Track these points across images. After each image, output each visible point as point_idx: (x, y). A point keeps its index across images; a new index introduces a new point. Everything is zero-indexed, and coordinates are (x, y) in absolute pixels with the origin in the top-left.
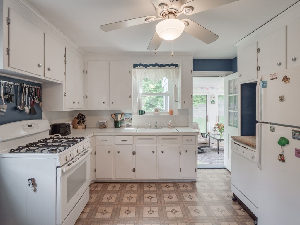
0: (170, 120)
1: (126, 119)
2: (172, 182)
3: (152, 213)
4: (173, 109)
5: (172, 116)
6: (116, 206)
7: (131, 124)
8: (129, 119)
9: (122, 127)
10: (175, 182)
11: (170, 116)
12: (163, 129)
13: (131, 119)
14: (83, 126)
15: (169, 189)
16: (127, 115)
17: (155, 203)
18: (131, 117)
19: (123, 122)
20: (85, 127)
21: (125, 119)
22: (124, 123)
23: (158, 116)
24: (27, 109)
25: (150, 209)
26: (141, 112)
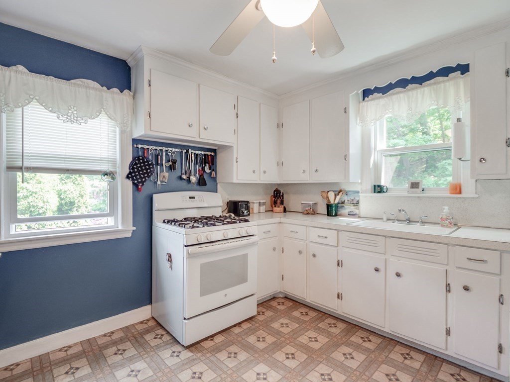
0: (446, 208)
1: (348, 201)
2: (428, 353)
3: (326, 379)
4: (462, 182)
5: (457, 198)
6: (283, 339)
7: (357, 212)
8: (355, 202)
9: (341, 215)
10: (436, 357)
11: (454, 198)
12: (426, 226)
13: (358, 203)
14: (281, 208)
15: (407, 362)
16: (350, 193)
17: (349, 370)
18: (357, 199)
19: (343, 207)
20: (285, 211)
21: (346, 201)
22: (345, 209)
23: (419, 197)
24: (194, 179)
25: (329, 373)
26: (378, 189)
